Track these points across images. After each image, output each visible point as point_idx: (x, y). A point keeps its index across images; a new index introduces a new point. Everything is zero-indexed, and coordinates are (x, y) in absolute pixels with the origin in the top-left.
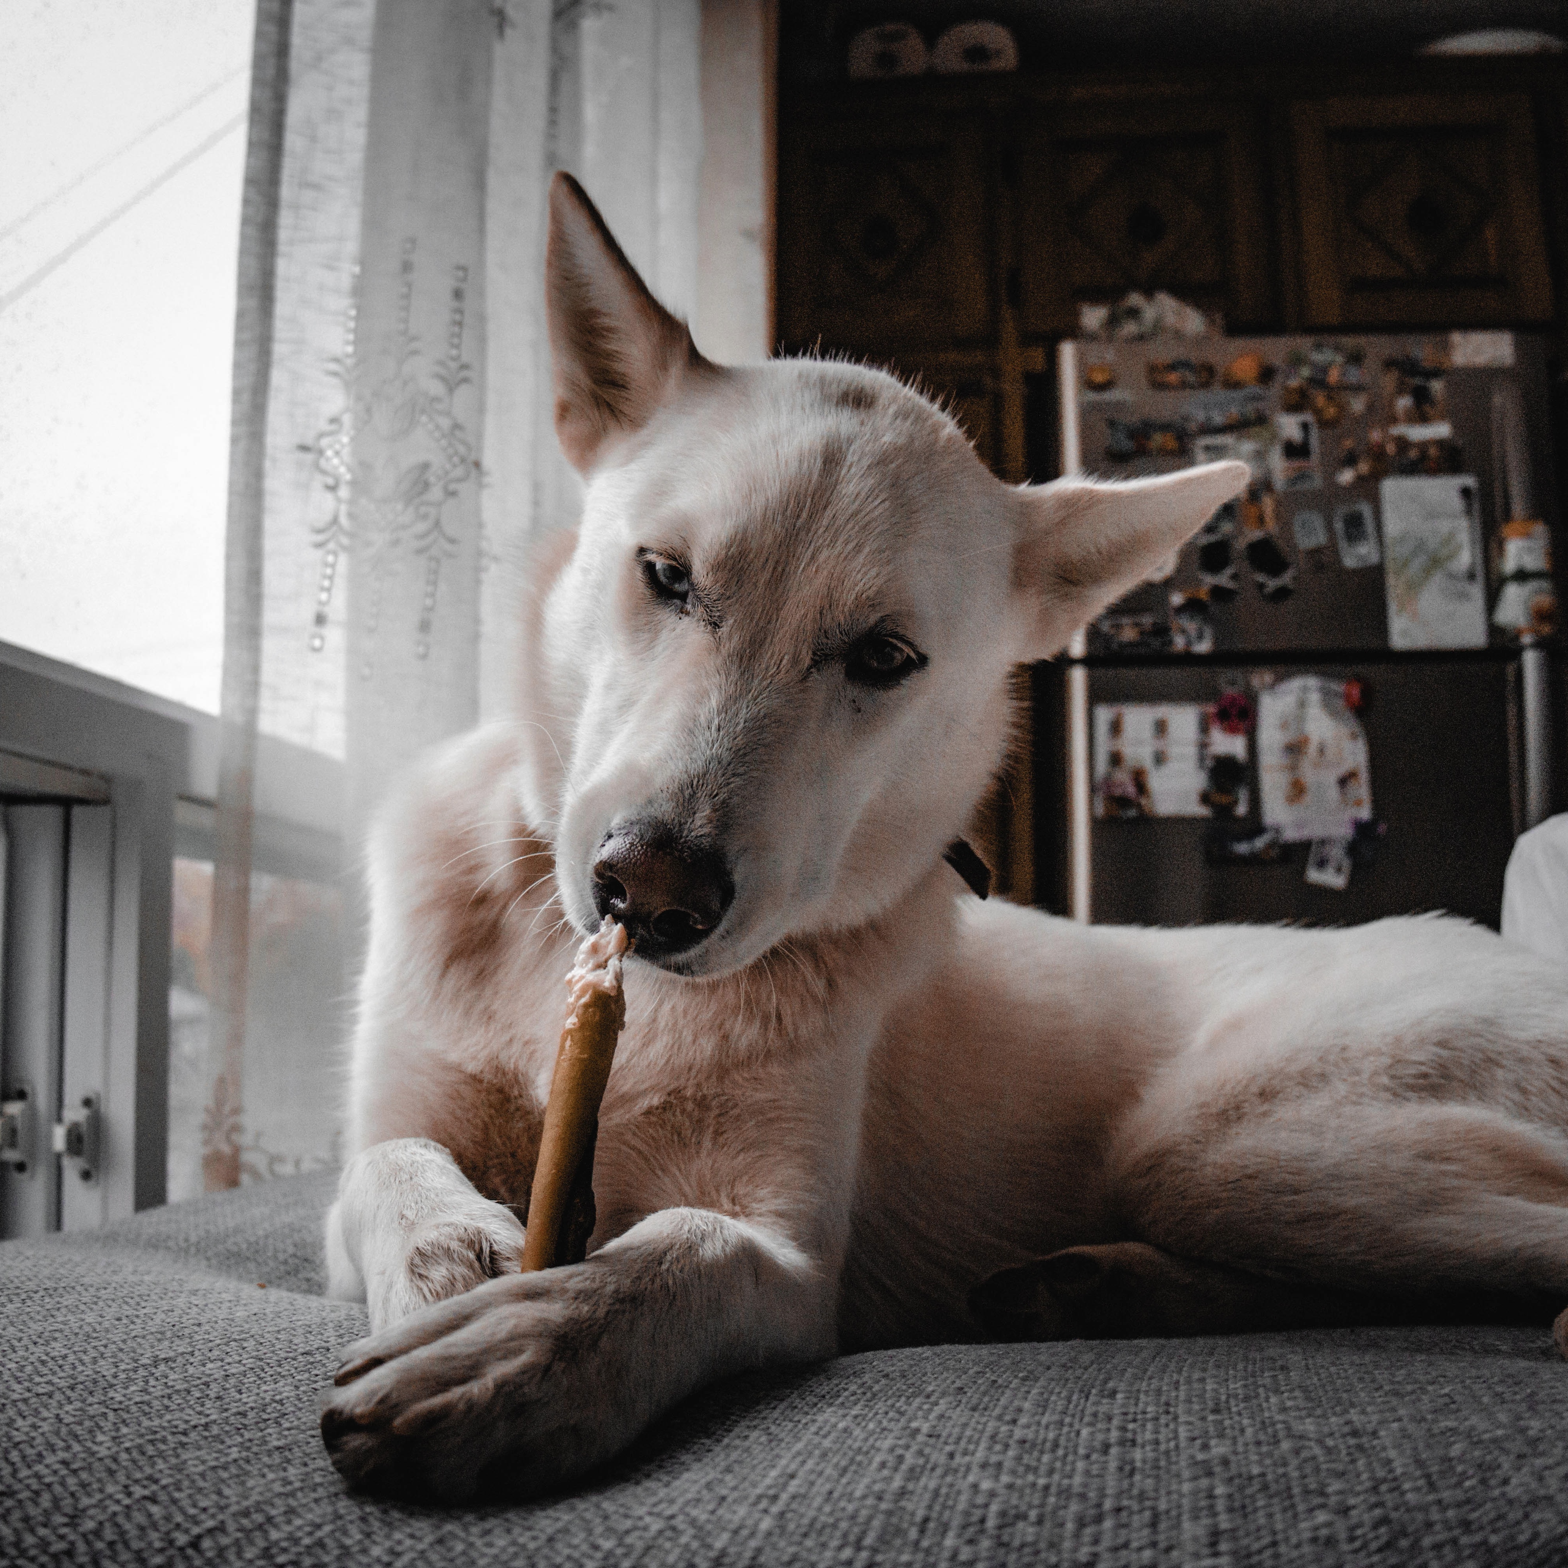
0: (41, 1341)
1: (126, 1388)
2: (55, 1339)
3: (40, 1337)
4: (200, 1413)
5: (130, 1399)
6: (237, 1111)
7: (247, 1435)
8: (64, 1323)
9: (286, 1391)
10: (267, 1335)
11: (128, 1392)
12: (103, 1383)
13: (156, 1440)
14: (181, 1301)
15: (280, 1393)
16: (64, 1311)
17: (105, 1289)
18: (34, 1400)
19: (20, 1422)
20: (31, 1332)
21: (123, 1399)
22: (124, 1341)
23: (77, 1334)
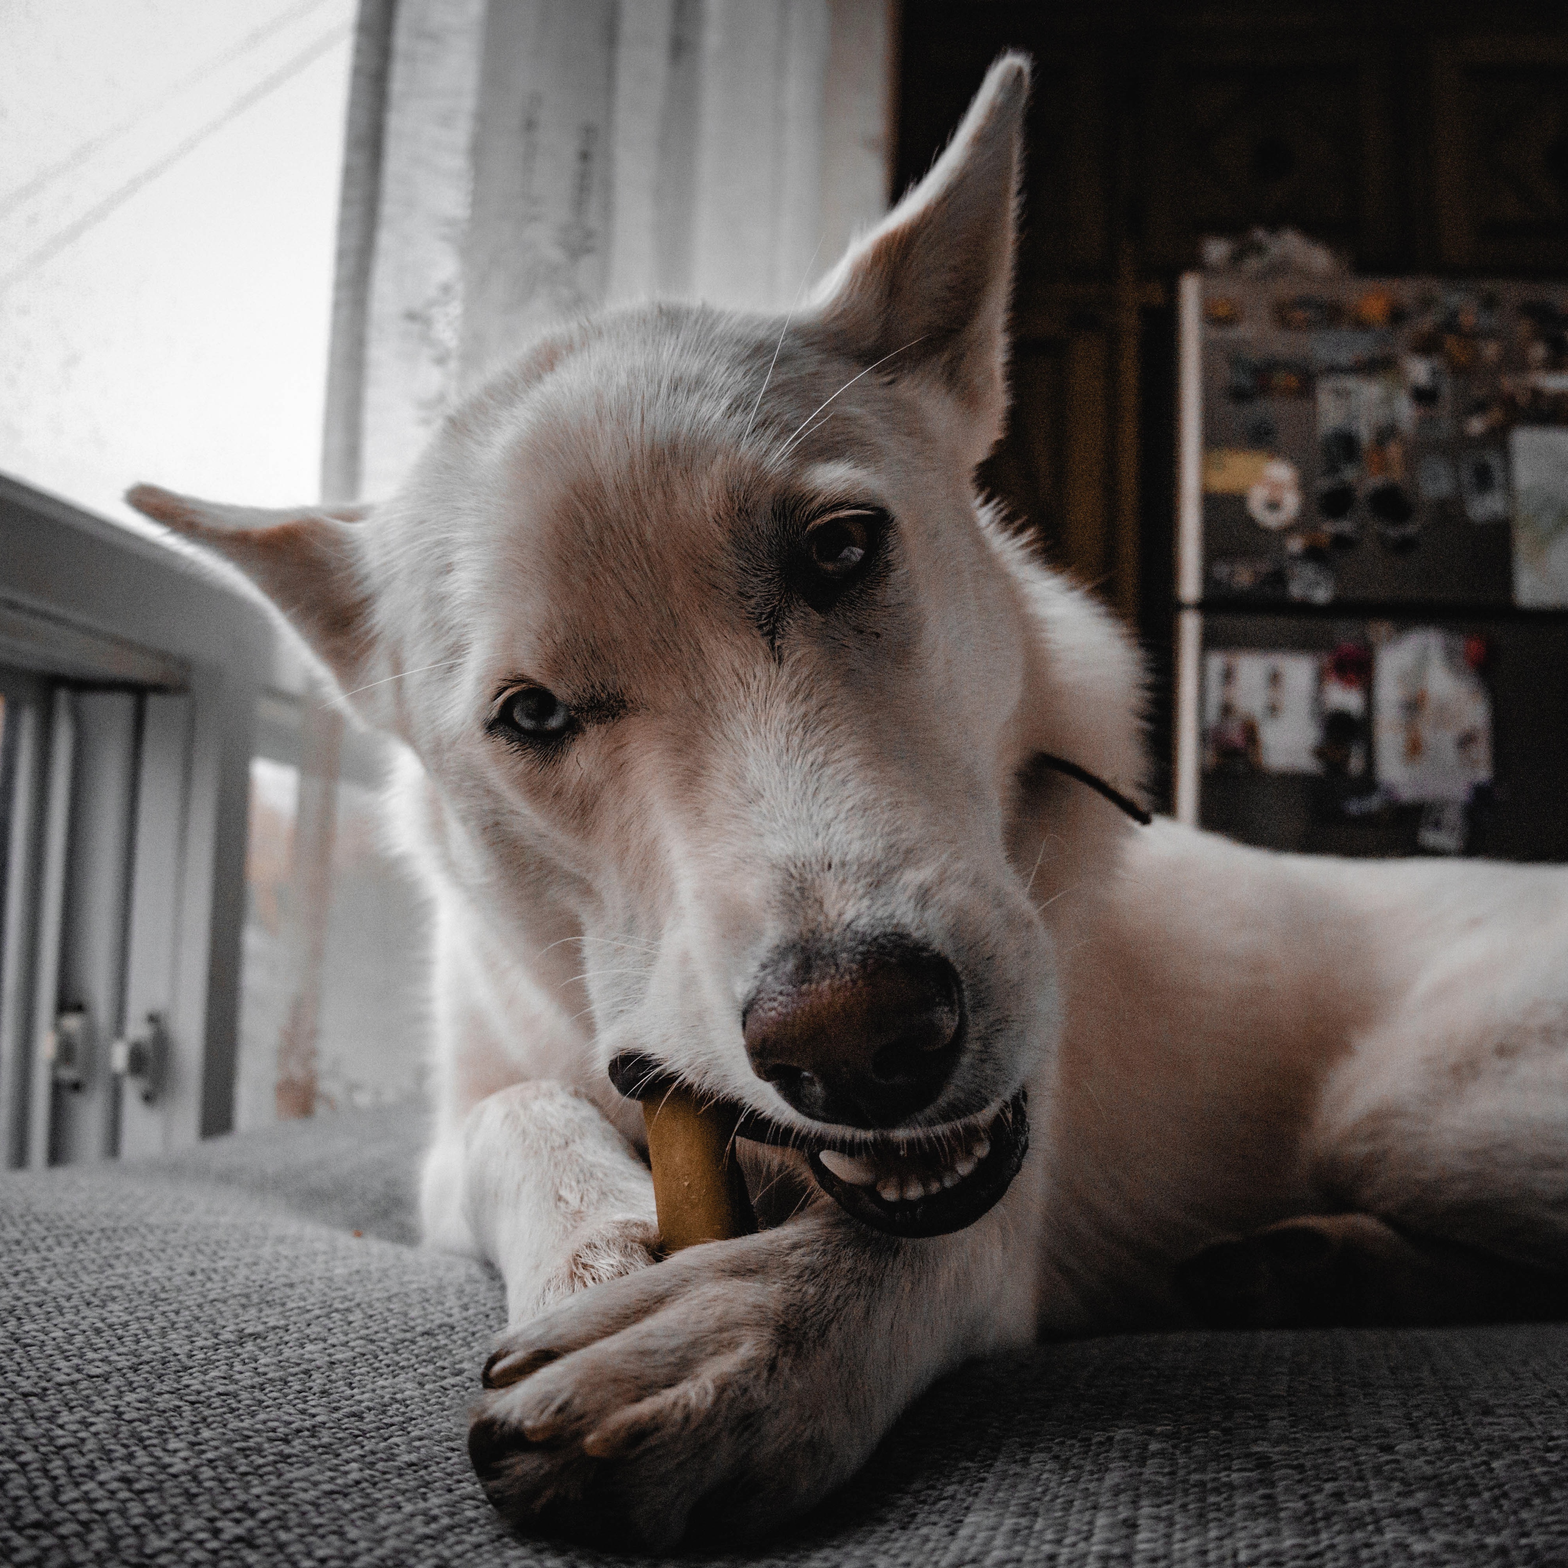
0: (96, 1301)
1: (205, 1373)
2: (114, 1299)
3: (94, 1295)
4: (303, 1412)
5: (211, 1389)
6: (314, 1033)
7: (369, 1445)
8: (125, 1276)
9: (410, 1390)
10: (377, 1305)
11: (207, 1378)
12: (174, 1365)
13: (249, 1449)
14: (266, 1251)
15: (402, 1391)
16: (124, 1259)
17: (175, 1231)
18: (84, 1384)
19: (65, 1417)
20: (84, 1288)
21: (201, 1388)
22: (200, 1306)
23: (140, 1293)
